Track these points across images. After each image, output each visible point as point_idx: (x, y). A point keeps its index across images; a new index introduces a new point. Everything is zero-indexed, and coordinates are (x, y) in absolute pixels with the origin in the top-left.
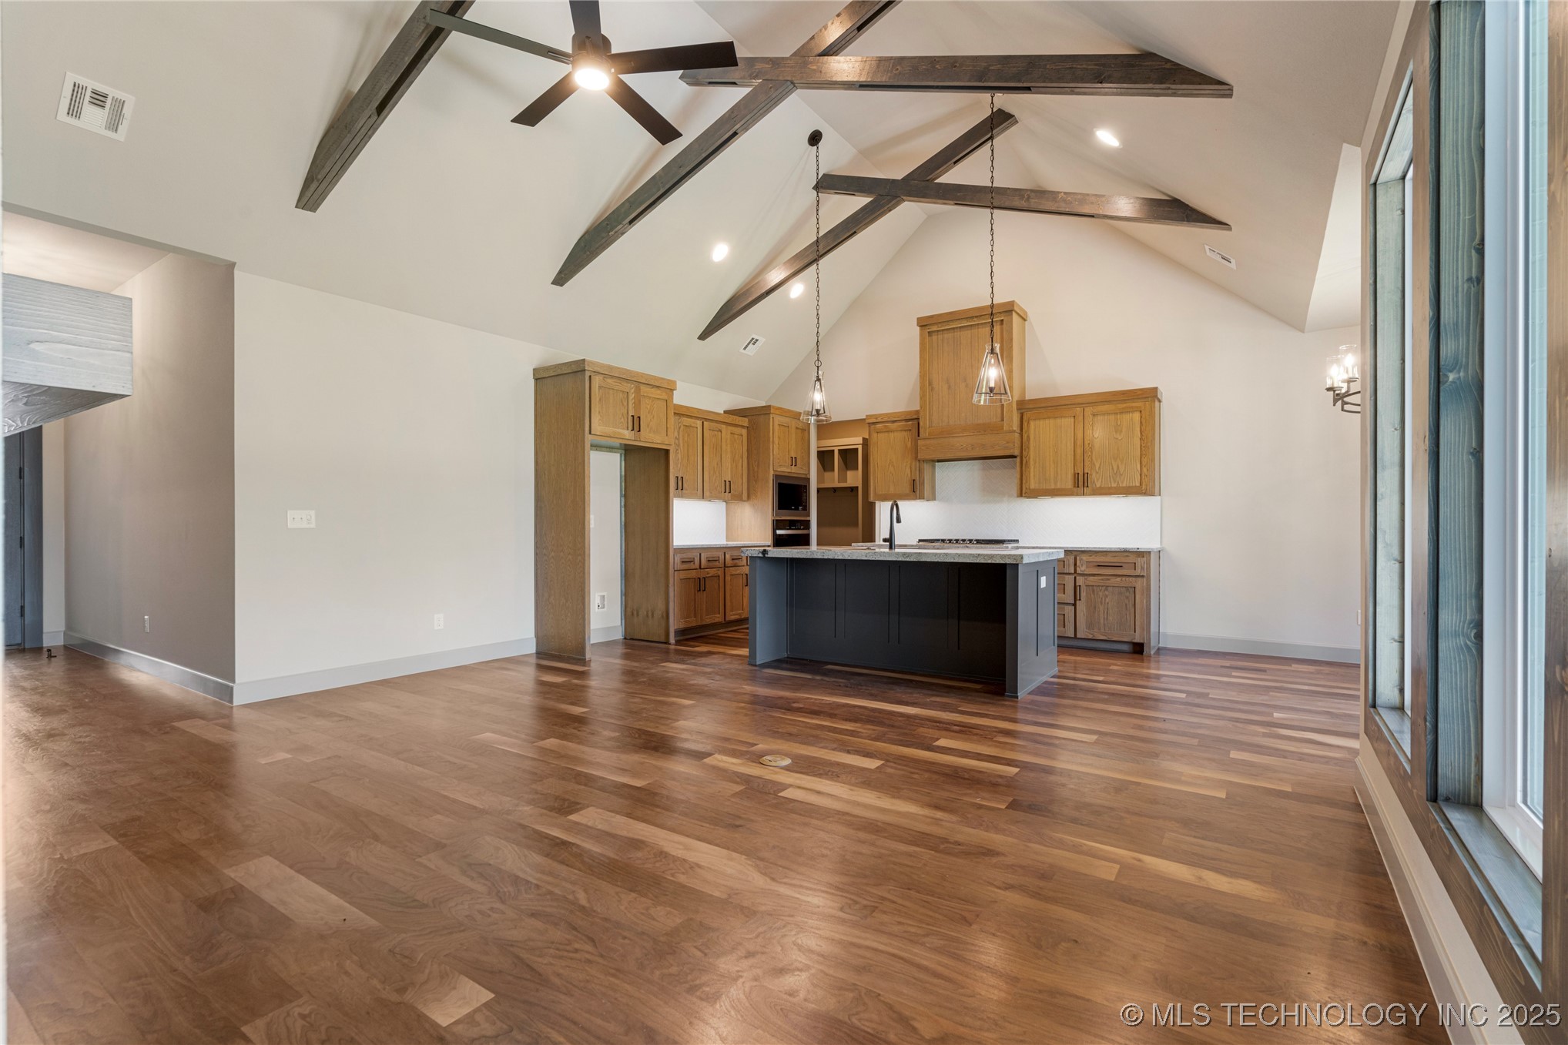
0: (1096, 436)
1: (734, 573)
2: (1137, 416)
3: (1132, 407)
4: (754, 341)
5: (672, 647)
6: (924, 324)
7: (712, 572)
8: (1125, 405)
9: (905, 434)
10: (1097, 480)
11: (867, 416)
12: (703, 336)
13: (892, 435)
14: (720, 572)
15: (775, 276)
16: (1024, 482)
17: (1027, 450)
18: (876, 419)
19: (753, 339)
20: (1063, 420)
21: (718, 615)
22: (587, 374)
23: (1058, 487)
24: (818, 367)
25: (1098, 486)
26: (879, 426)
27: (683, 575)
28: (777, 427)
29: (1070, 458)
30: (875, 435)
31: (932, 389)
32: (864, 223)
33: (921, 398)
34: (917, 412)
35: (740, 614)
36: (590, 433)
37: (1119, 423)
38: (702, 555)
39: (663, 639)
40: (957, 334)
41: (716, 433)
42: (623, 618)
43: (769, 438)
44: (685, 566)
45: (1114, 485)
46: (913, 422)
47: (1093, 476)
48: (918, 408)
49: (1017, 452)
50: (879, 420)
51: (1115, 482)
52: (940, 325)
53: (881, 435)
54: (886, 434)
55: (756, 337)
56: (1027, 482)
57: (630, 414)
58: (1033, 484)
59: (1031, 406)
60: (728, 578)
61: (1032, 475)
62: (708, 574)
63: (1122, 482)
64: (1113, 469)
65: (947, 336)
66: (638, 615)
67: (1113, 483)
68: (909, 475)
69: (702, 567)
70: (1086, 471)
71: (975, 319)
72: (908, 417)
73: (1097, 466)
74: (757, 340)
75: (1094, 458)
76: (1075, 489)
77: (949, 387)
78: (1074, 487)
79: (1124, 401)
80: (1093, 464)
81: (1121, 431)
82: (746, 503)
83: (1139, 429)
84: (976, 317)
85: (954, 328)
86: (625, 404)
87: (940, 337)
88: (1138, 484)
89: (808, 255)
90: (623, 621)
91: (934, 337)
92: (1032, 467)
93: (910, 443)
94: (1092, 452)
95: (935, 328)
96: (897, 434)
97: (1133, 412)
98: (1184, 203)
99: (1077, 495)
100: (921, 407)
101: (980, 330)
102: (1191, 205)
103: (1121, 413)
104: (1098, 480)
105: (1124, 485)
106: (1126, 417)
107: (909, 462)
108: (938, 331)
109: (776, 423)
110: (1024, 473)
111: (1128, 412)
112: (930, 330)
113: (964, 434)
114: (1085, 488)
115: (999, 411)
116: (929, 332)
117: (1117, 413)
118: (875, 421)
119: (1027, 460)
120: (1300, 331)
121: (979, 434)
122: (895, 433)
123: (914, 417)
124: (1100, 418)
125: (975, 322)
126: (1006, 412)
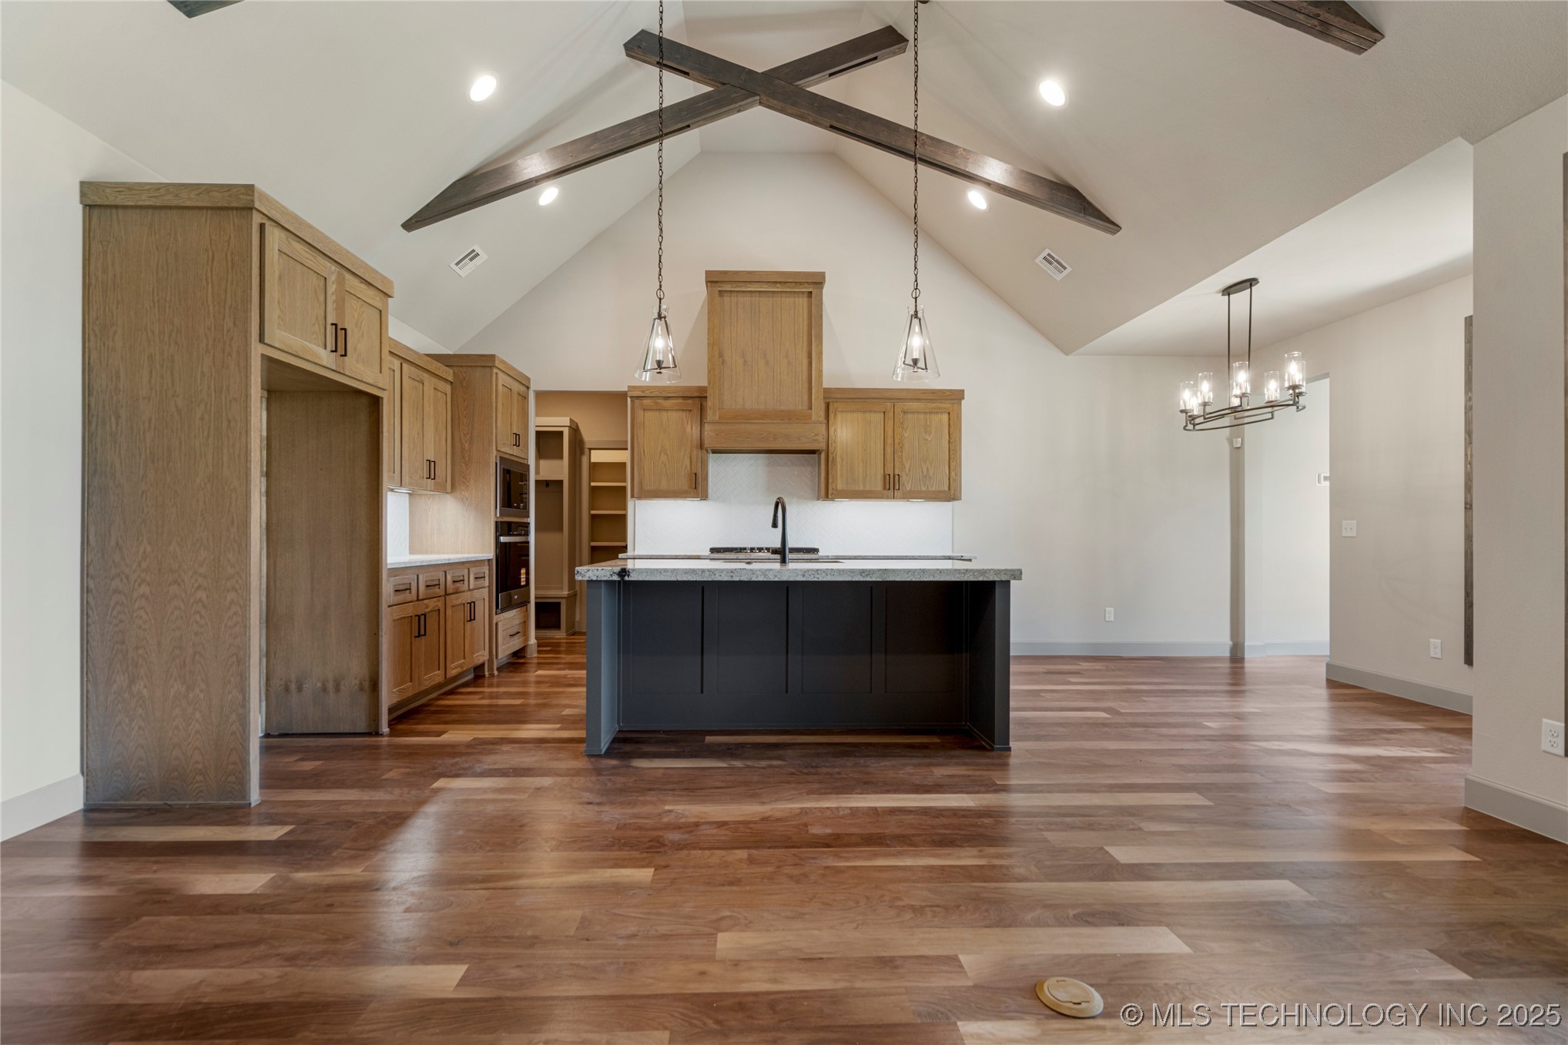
0: (906, 435)
1: (455, 602)
2: (945, 417)
3: (941, 408)
4: (473, 255)
5: (385, 740)
6: (716, 281)
7: (432, 604)
8: (933, 405)
9: (683, 414)
10: (907, 485)
11: (629, 387)
12: (410, 225)
13: (664, 414)
14: (440, 604)
15: (533, 165)
16: (830, 481)
17: (834, 445)
18: (643, 392)
19: (474, 251)
20: (873, 415)
21: (437, 672)
22: (257, 219)
23: (868, 488)
24: (660, 299)
25: (908, 489)
26: (646, 402)
27: (398, 612)
28: (500, 387)
29: (880, 457)
30: (641, 412)
31: (723, 362)
32: (703, 117)
33: (709, 372)
34: (703, 389)
35: (461, 666)
36: (261, 339)
37: (928, 423)
38: (421, 577)
39: (362, 727)
40: (756, 299)
41: (417, 383)
42: (264, 698)
43: (491, 403)
44: (400, 598)
45: (924, 489)
46: (696, 400)
47: (904, 478)
48: (704, 383)
49: (822, 446)
50: (647, 393)
51: (925, 485)
52: (734, 285)
53: (648, 414)
54: (657, 413)
55: (478, 250)
56: (833, 482)
57: (330, 320)
58: (840, 484)
59: (839, 396)
60: (449, 612)
61: (839, 474)
62: (427, 607)
63: (932, 487)
64: (922, 471)
65: (742, 299)
66: (300, 689)
67: (922, 486)
68: (689, 467)
69: (420, 598)
70: (897, 473)
71: (778, 285)
72: (689, 394)
73: (907, 466)
74: (478, 255)
75: (904, 459)
76: (886, 492)
77: (745, 362)
78: (884, 489)
79: (932, 401)
80: (903, 465)
81: (930, 432)
82: (448, 495)
83: (947, 431)
85: (751, 292)
86: (322, 299)
87: (734, 299)
88: (946, 489)
89: (615, 139)
90: (264, 704)
91: (727, 299)
92: (839, 465)
94: (902, 452)
95: (728, 288)
96: (671, 413)
97: (941, 413)
98: (1081, 194)
99: (888, 498)
100: (709, 383)
101: (783, 299)
102: (1088, 198)
103: (931, 413)
104: (908, 483)
105: (933, 489)
106: (935, 418)
107: (690, 451)
108: (731, 291)
109: (500, 383)
110: (830, 474)
111: (938, 413)
112: (720, 289)
113: (764, 421)
114: (896, 491)
115: (806, 397)
116: (719, 291)
117: (926, 413)
118: (641, 394)
119: (833, 458)
120: (1064, 353)
121: (782, 422)
122: (669, 413)
123: (696, 394)
124: (909, 416)
125: (778, 288)
126: (815, 400)
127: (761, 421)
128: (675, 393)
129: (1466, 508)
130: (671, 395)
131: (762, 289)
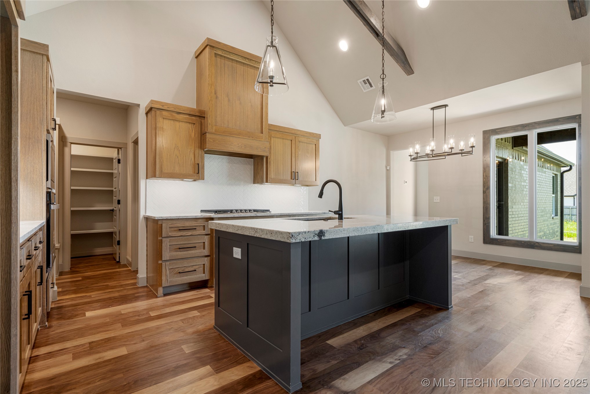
2: (314, 146)
3: (313, 142)
6: (214, 46)
8: (309, 140)
9: (190, 126)
13: (177, 124)
16: (268, 173)
17: (271, 155)
18: (163, 106)
20: (286, 140)
23: (284, 178)
25: (301, 180)
26: (164, 113)
29: (290, 163)
31: (217, 97)
37: (308, 148)
40: (235, 64)
45: (306, 180)
46: (198, 118)
47: (299, 174)
48: (198, 108)
49: (265, 154)
50: (165, 108)
52: (223, 53)
53: (166, 122)
54: (172, 122)
56: (270, 174)
58: (272, 175)
61: (272, 170)
63: (309, 179)
65: (227, 62)
68: (193, 159)
70: (296, 171)
72: (191, 113)
73: (301, 168)
75: (299, 165)
76: (292, 181)
77: (229, 100)
78: (291, 179)
79: (309, 137)
80: (299, 168)
81: (309, 153)
83: (315, 153)
84: (248, 59)
85: (232, 60)
87: (223, 61)
88: (315, 180)
91: (219, 59)
92: (272, 165)
93: (193, 134)
94: (298, 161)
95: (220, 53)
96: (181, 124)
97: (313, 144)
98: (405, 53)
99: (293, 184)
100: (201, 108)
102: (407, 56)
103: (309, 143)
104: (301, 177)
107: (193, 149)
108: (221, 55)
110: (268, 170)
111: (311, 144)
112: (215, 52)
113: (240, 137)
114: (296, 180)
115: (260, 126)
116: (215, 53)
117: (307, 143)
118: (161, 107)
119: (270, 162)
120: (344, 125)
121: (249, 138)
122: (181, 123)
123: (197, 114)
124: (301, 143)
125: (247, 62)
126: (264, 129)
127: (238, 136)
128: (184, 111)
129: (483, 193)
130: (181, 112)
131: (239, 60)
